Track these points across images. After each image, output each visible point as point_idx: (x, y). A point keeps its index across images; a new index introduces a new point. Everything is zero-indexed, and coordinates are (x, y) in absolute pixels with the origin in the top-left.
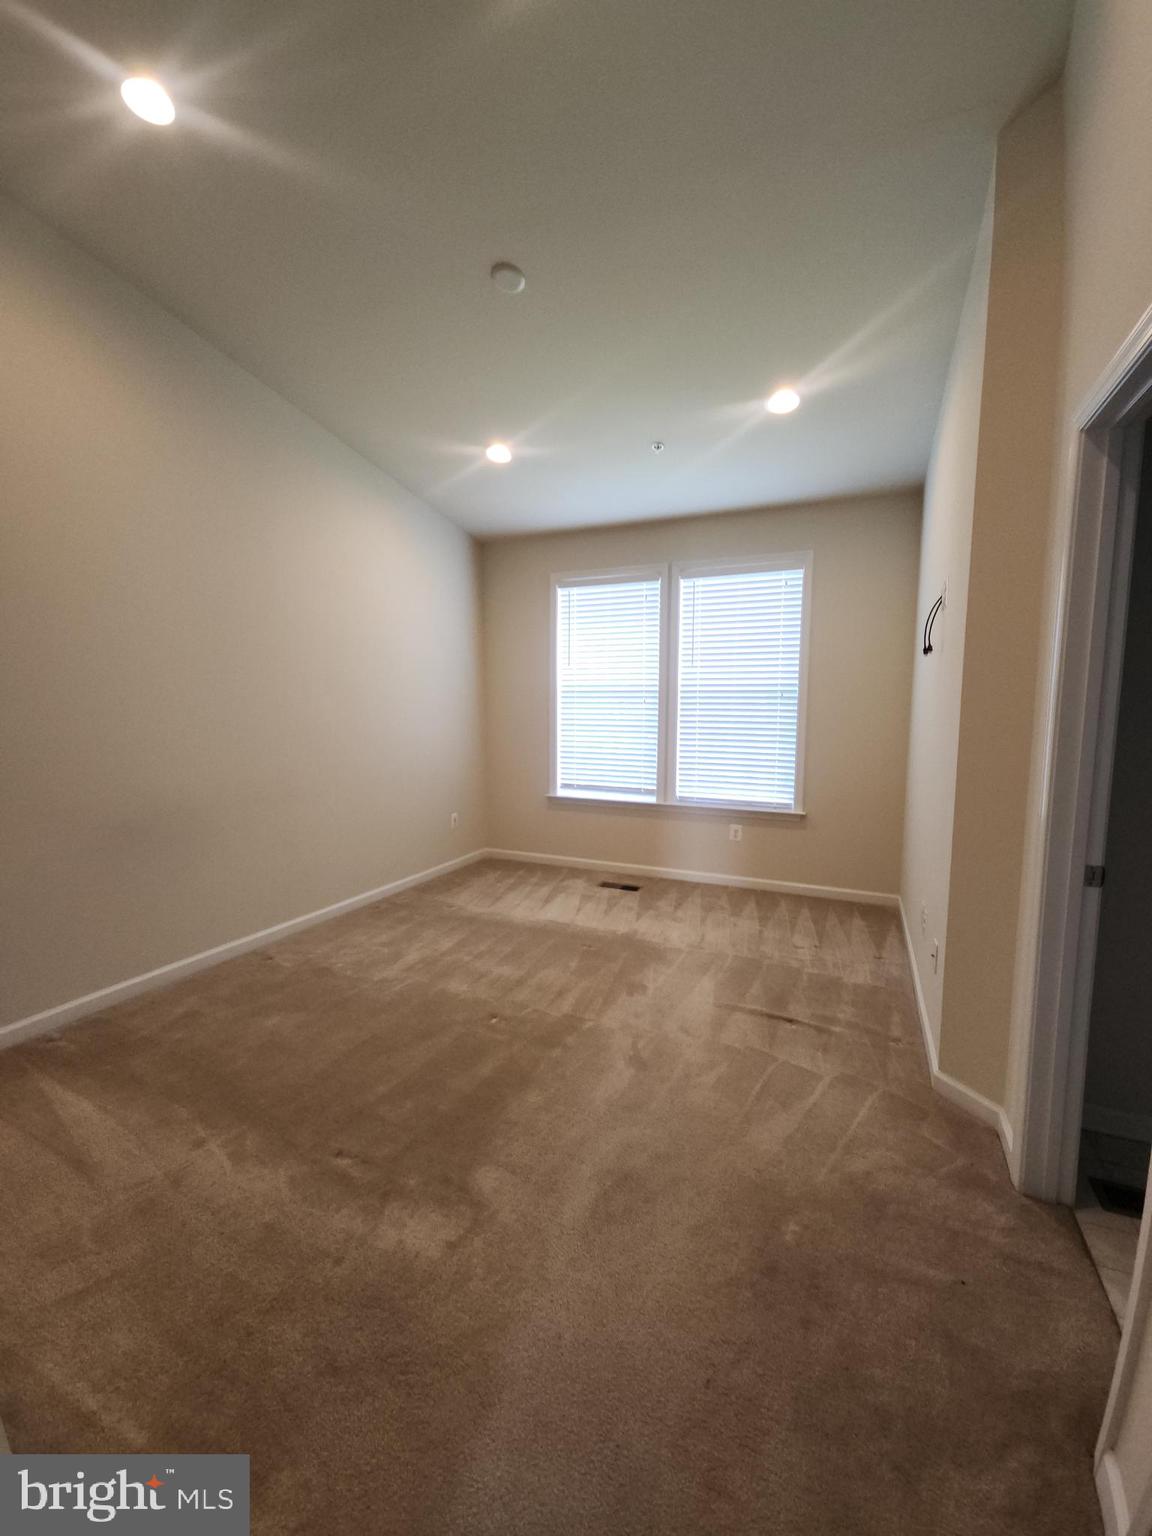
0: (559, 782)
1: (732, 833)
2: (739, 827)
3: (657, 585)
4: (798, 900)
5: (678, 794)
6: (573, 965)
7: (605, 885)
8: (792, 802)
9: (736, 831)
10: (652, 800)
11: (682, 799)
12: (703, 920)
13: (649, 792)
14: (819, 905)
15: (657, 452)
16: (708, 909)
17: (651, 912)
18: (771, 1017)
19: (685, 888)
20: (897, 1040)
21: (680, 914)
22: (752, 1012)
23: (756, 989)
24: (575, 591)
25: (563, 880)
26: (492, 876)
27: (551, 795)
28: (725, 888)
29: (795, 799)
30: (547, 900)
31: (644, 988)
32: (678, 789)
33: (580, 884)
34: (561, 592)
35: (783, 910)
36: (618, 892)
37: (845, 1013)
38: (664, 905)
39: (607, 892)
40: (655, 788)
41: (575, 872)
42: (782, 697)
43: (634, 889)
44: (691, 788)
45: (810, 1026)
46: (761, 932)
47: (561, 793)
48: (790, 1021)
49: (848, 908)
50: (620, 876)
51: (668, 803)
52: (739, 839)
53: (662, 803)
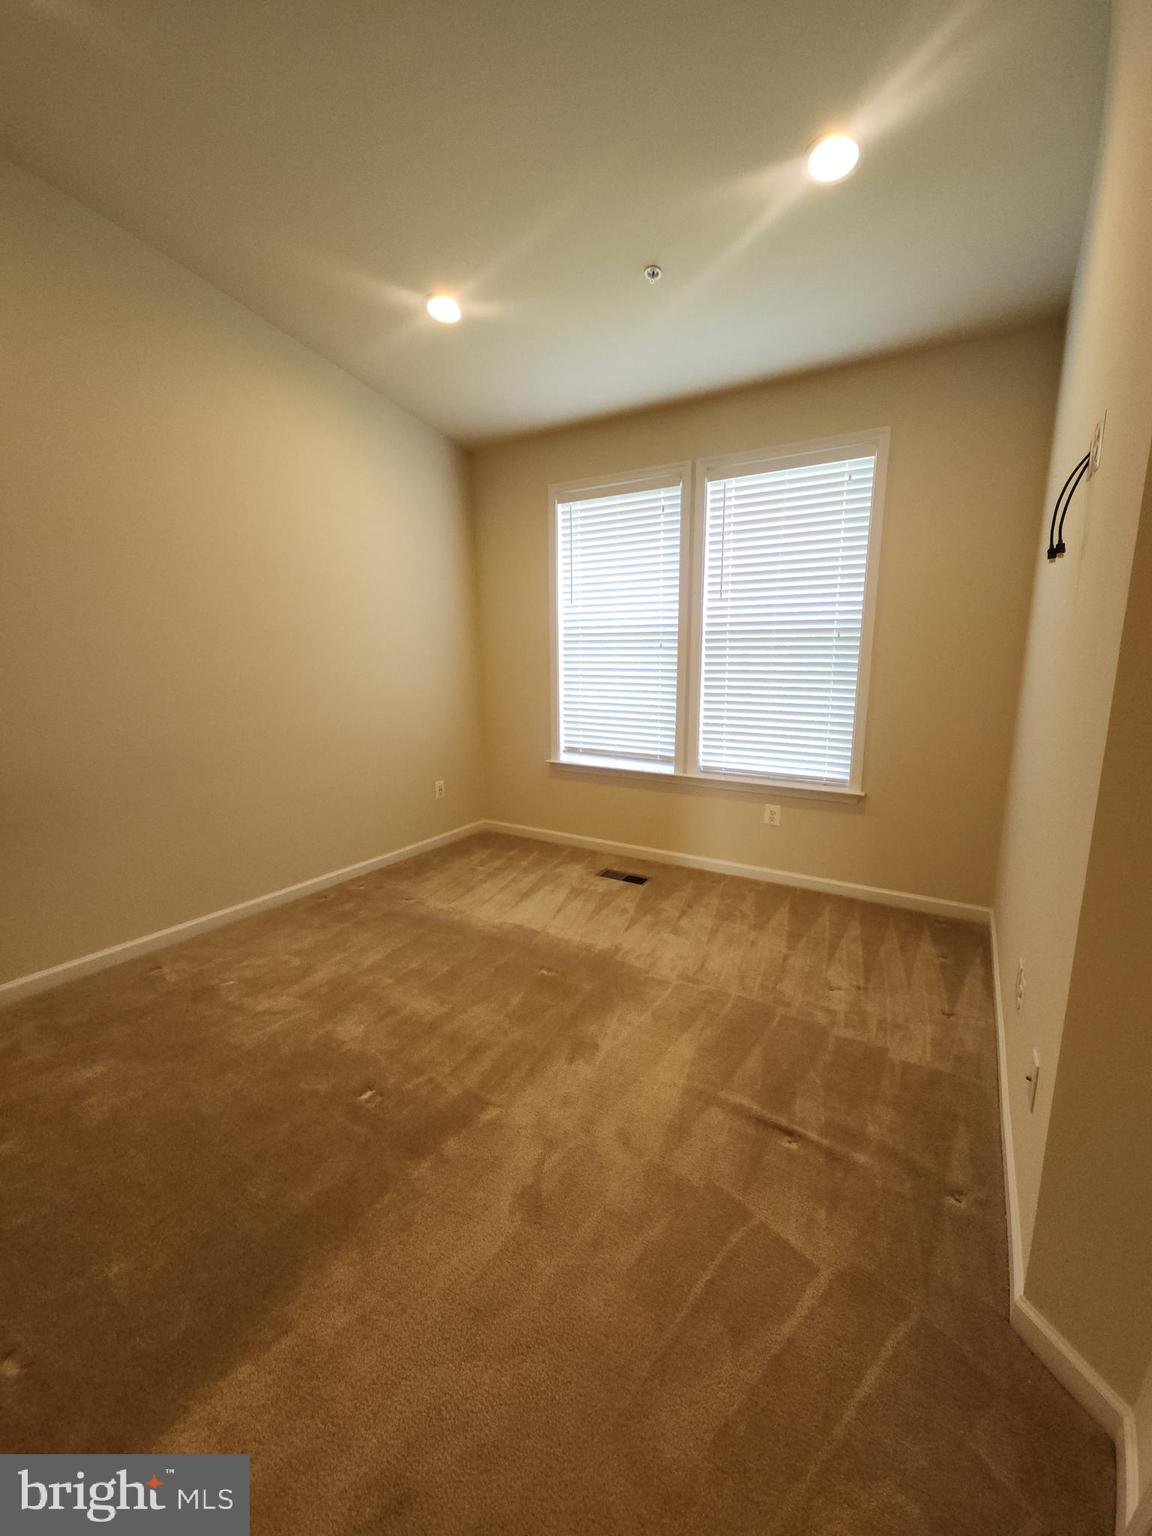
0: (563, 745)
1: (767, 816)
2: (776, 808)
3: (676, 491)
5: (702, 763)
6: (515, 1000)
7: (607, 874)
8: (847, 778)
9: (772, 813)
10: (668, 770)
11: (707, 770)
12: (714, 933)
13: (665, 760)
14: (875, 914)
15: (653, 281)
16: (725, 916)
17: (649, 918)
18: (762, 1122)
19: (704, 880)
20: (957, 1193)
21: (684, 923)
22: (737, 1110)
23: (753, 1064)
24: (578, 505)
25: (556, 867)
26: (478, 856)
27: (552, 761)
28: (756, 883)
29: (852, 774)
30: (525, 895)
31: (595, 1047)
32: (701, 757)
33: (575, 872)
34: (560, 508)
35: (826, 919)
36: (621, 883)
37: (879, 1123)
38: (670, 907)
39: (605, 884)
40: (673, 755)
41: (577, 854)
42: (839, 638)
43: (640, 880)
44: (719, 755)
45: (818, 1145)
46: (785, 958)
47: (565, 758)
48: (790, 1133)
49: (917, 922)
50: (629, 860)
51: (689, 775)
52: (777, 822)
53: (682, 774)
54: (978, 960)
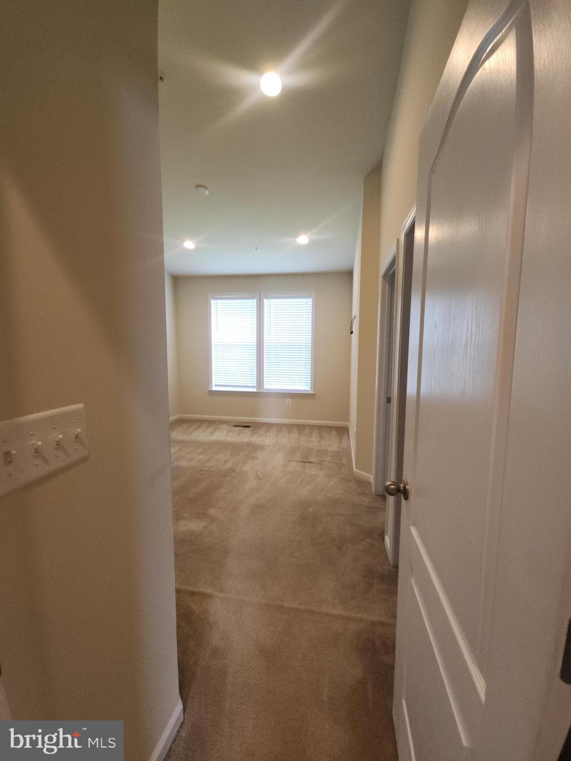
0: (213, 384)
1: (287, 403)
2: (289, 400)
3: (255, 301)
4: (313, 427)
5: (265, 387)
6: (229, 453)
7: (236, 426)
8: (310, 389)
9: (289, 402)
10: (254, 390)
11: (266, 389)
12: (277, 436)
13: (253, 387)
14: (320, 428)
15: (256, 251)
16: (279, 432)
17: (256, 434)
18: (303, 462)
19: (269, 426)
20: (344, 464)
21: (268, 434)
22: (297, 461)
23: (298, 454)
24: (219, 301)
25: (217, 425)
27: (210, 389)
28: (285, 425)
29: (311, 388)
30: (212, 433)
31: (257, 458)
32: (265, 385)
33: (225, 426)
34: (213, 302)
35: (307, 430)
36: (242, 428)
37: (329, 458)
38: (262, 431)
39: (237, 429)
40: (255, 385)
41: (222, 422)
42: (305, 348)
43: (249, 427)
44: (272, 384)
45: (316, 463)
46: (299, 438)
47: (214, 388)
48: (310, 462)
49: (330, 428)
50: (242, 422)
51: (261, 391)
52: (290, 404)
53: (259, 391)
54: (346, 432)
